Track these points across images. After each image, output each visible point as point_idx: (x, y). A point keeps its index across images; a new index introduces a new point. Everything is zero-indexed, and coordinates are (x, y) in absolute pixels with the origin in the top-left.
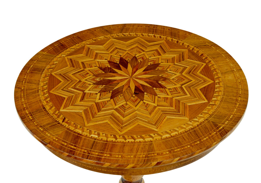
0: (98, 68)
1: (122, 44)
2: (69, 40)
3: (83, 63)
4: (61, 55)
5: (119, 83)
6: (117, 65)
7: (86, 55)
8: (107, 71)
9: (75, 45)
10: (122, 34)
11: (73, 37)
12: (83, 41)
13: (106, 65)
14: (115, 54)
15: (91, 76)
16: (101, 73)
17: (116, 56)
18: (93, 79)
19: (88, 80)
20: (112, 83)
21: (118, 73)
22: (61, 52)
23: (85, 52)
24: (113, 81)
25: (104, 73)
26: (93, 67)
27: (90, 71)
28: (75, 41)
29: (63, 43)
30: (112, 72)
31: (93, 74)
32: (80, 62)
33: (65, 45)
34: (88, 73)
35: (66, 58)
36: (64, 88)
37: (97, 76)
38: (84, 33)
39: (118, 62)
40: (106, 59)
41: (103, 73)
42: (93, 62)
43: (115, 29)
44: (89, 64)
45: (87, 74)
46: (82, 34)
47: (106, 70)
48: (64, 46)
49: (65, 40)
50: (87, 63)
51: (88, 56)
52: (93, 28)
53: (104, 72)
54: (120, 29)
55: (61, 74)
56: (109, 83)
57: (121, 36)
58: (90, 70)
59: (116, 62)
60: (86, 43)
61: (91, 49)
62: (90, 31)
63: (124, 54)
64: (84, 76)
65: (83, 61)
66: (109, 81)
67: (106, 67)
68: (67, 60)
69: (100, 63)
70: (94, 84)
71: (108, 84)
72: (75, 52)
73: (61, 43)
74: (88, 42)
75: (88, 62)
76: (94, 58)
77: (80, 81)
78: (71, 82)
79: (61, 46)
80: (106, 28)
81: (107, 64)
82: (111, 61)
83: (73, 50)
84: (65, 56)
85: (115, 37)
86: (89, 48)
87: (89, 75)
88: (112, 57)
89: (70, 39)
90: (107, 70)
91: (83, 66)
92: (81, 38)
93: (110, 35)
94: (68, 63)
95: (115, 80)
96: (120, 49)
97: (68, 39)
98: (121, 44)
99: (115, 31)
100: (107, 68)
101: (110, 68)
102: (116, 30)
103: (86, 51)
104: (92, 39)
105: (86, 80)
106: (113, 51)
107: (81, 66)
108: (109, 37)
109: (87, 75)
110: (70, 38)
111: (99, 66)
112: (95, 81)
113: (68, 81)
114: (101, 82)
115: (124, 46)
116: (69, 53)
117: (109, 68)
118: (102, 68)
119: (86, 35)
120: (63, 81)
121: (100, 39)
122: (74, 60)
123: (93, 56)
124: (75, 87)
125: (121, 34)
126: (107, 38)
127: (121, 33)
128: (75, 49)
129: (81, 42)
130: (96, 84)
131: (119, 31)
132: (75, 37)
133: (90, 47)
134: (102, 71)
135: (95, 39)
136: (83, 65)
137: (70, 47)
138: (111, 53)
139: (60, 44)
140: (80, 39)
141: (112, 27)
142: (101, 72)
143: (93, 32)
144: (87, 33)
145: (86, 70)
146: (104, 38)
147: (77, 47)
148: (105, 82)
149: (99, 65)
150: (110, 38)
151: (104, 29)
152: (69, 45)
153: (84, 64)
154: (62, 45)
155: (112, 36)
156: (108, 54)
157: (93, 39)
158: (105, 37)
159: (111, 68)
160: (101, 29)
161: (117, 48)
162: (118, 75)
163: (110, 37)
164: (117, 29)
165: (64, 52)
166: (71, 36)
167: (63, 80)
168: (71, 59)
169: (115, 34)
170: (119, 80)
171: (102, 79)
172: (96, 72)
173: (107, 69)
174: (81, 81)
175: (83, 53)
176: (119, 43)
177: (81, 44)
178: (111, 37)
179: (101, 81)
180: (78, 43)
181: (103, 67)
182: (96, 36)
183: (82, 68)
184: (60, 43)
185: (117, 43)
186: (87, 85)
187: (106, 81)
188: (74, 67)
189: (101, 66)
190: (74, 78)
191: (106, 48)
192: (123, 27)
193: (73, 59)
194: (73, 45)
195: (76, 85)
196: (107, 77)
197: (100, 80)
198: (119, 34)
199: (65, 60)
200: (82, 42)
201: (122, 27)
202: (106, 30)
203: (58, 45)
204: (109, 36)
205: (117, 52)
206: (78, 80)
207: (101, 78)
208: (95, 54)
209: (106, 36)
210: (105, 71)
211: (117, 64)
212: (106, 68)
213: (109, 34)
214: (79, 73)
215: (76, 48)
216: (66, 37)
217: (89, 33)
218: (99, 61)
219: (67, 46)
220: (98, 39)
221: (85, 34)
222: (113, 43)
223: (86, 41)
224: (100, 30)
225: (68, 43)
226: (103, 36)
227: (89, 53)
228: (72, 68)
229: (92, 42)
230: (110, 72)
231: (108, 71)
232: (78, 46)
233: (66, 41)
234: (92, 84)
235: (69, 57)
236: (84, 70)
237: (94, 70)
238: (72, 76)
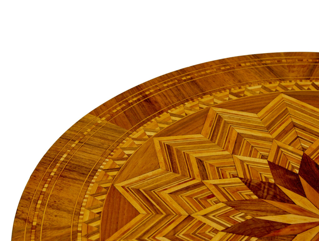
0: (240, 181)
1: (310, 115)
2: (168, 87)
3: (200, 162)
4: (142, 131)
5: (296, 235)
6: (292, 177)
7: (212, 140)
8: (265, 194)
9: (182, 105)
10: (311, 83)
11: (180, 81)
12: (204, 94)
13: (264, 175)
14: (290, 145)
15: (221, 205)
16: (247, 198)
17: (290, 148)
18: (226, 216)
19: (211, 216)
20: (276, 234)
21: (294, 203)
22: (144, 122)
23: (207, 128)
24: (278, 227)
25: (255, 200)
26: (228, 176)
27: (219, 190)
28: (184, 93)
29: (151, 93)
30: (278, 197)
31: (225, 200)
32: (193, 156)
33: (156, 102)
34: (213, 196)
35: (156, 141)
36: (145, 234)
37: (236, 206)
38: (208, 72)
39: (297, 168)
40: (263, 157)
41: (253, 200)
42: (228, 163)
43: (294, 67)
44: (218, 168)
45: (209, 197)
46: (203, 73)
47: (263, 192)
48: (154, 104)
49: (157, 86)
50: (211, 162)
51: (216, 143)
52: (232, 58)
53: (257, 195)
54: (306, 68)
55: (141, 190)
56: (269, 232)
57: (309, 89)
58: (220, 187)
59: (290, 169)
60: (213, 99)
61: (225, 121)
62: (224, 66)
63: (314, 147)
64: (201, 203)
65: (202, 157)
66: (269, 225)
67: (264, 180)
68: (158, 147)
69: (247, 165)
70: (227, 230)
71: (265, 234)
72: (180, 125)
73: (147, 96)
74: (218, 98)
75: (214, 159)
76: (231, 148)
77: (189, 216)
78: (166, 217)
79: (144, 104)
80: (268, 62)
81: (265, 170)
82: (277, 163)
83: (178, 119)
84: (153, 134)
85: (293, 89)
86: (220, 119)
87: (216, 203)
88: (282, 151)
89: (172, 85)
90: (266, 190)
91: (200, 171)
92: (200, 84)
93: (278, 82)
94: (161, 159)
95: (286, 225)
96: (304, 129)
97: (165, 83)
98: (306, 113)
99: (293, 72)
100: (264, 183)
101: (273, 186)
102: (295, 69)
103: (210, 126)
104: (230, 90)
105: (205, 216)
106: (285, 132)
107: (196, 170)
108: (277, 90)
109: (209, 200)
110: (172, 80)
111: (242, 177)
112: (230, 220)
113: (158, 212)
114: (248, 225)
115: (314, 121)
116: (166, 126)
117: (270, 184)
118: (251, 182)
119: (213, 77)
120: (144, 212)
121: (251, 91)
122: (178, 151)
123: (229, 142)
124: (174, 235)
125: (309, 83)
126: (269, 90)
127: (309, 79)
128: (183, 116)
129: (198, 96)
130: (233, 233)
131: (303, 72)
132: (185, 80)
133: (223, 116)
134: (252, 193)
135: (237, 91)
136: (201, 168)
137: (169, 109)
138: (279, 137)
139: (144, 97)
140: (198, 86)
141: (286, 59)
142: (249, 195)
143: (233, 68)
144: (216, 72)
145: (208, 186)
146: (263, 91)
147: (187, 111)
148: (259, 228)
149: (245, 174)
150: (277, 93)
151: (264, 62)
152: (167, 102)
153: (204, 167)
154: (148, 101)
155: (285, 88)
156: (271, 140)
157: (233, 91)
158: (265, 88)
159: (275, 185)
160: (256, 63)
161: (294, 125)
162: (294, 208)
163: (278, 88)
164: (299, 66)
165: (152, 124)
166: (174, 76)
167: (144, 209)
168: (169, 147)
169: (293, 83)
170: (296, 225)
171: (249, 217)
172: (233, 192)
173: (266, 187)
174: (193, 218)
175: (203, 132)
176: (302, 111)
177: (200, 102)
178: (282, 90)
179: (245, 224)
180: (192, 100)
181: (255, 181)
182: (240, 81)
183: (198, 176)
184: (143, 94)
185: (297, 109)
186: (207, 232)
187: (260, 225)
188: (175, 171)
189: (249, 177)
190: (174, 205)
191: (266, 122)
192: (316, 62)
193: (174, 148)
194: (178, 105)
195: (179, 228)
196: (264, 214)
197: (243, 220)
198: (304, 83)
199: (154, 147)
200: (202, 98)
201: (311, 60)
202: (268, 68)
203: (139, 100)
204: (275, 87)
205: (296, 139)
206: (185, 214)
207: (246, 215)
208: (234, 137)
209: (268, 85)
210: (260, 193)
211: (294, 173)
212: (263, 185)
213: (275, 81)
214: (189, 193)
215: (186, 115)
216: (160, 77)
217: (223, 70)
218: (246, 161)
219: (162, 105)
220: (246, 93)
221: (211, 73)
222: (287, 109)
223: (214, 94)
224: (253, 65)
225: (165, 96)
226: (259, 84)
227: (218, 133)
228: (171, 175)
229: (229, 99)
230: (274, 198)
231: (268, 194)
232: (191, 108)
233: (160, 90)
234: (222, 231)
235: (166, 140)
236: (201, 184)
237: (229, 189)
238: (169, 199)
